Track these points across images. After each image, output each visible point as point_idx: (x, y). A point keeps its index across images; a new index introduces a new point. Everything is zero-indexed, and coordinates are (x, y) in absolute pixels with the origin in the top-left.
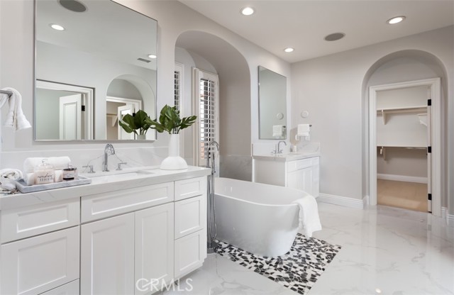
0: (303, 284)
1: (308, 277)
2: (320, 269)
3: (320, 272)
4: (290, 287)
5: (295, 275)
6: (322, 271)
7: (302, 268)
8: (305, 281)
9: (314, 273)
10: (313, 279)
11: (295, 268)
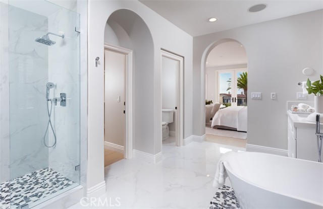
0: (224, 191)
1: (222, 195)
2: (214, 203)
3: (214, 201)
4: (231, 188)
5: (231, 196)
6: (212, 202)
7: (228, 203)
8: (223, 193)
9: (218, 199)
10: (218, 195)
11: (233, 203)
